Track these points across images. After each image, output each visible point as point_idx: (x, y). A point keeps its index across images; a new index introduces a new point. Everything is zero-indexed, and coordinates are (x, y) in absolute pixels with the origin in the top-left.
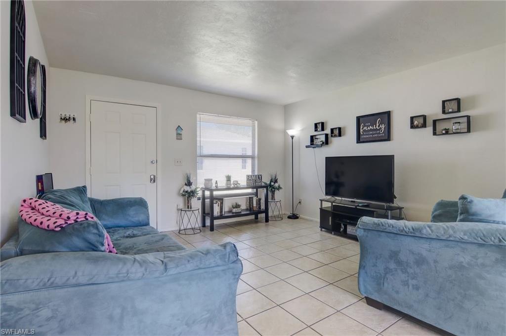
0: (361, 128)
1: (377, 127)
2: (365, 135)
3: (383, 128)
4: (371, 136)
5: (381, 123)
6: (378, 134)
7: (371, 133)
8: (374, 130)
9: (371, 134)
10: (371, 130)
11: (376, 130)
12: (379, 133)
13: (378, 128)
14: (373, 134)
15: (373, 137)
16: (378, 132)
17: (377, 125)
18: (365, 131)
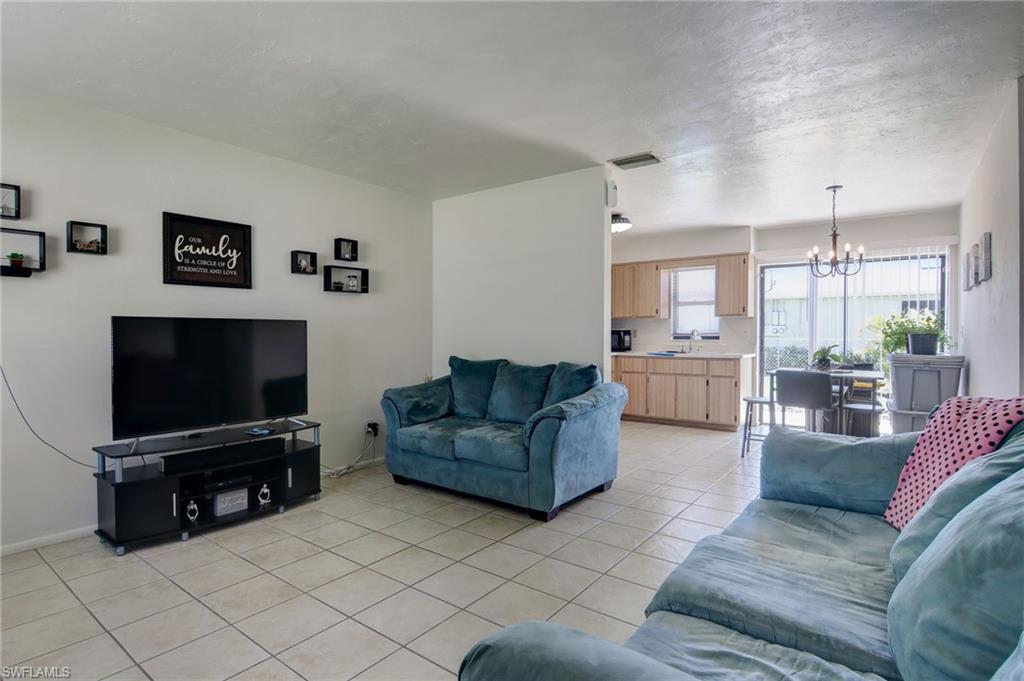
0: (177, 245)
1: (220, 252)
2: (186, 265)
3: (235, 260)
4: (206, 271)
5: (231, 247)
6: (221, 268)
7: (205, 263)
8: (212, 258)
9: (205, 267)
10: (204, 256)
11: (218, 258)
12: (226, 268)
13: (222, 256)
14: (209, 268)
15: (208, 274)
16: (223, 264)
17: (221, 248)
18: (187, 254)
